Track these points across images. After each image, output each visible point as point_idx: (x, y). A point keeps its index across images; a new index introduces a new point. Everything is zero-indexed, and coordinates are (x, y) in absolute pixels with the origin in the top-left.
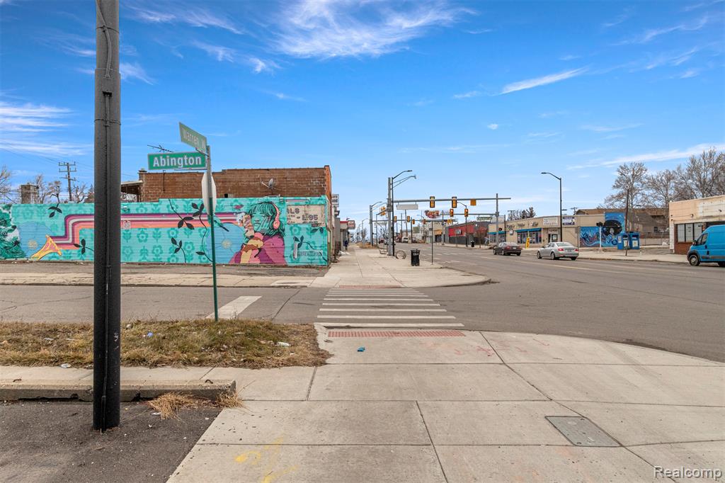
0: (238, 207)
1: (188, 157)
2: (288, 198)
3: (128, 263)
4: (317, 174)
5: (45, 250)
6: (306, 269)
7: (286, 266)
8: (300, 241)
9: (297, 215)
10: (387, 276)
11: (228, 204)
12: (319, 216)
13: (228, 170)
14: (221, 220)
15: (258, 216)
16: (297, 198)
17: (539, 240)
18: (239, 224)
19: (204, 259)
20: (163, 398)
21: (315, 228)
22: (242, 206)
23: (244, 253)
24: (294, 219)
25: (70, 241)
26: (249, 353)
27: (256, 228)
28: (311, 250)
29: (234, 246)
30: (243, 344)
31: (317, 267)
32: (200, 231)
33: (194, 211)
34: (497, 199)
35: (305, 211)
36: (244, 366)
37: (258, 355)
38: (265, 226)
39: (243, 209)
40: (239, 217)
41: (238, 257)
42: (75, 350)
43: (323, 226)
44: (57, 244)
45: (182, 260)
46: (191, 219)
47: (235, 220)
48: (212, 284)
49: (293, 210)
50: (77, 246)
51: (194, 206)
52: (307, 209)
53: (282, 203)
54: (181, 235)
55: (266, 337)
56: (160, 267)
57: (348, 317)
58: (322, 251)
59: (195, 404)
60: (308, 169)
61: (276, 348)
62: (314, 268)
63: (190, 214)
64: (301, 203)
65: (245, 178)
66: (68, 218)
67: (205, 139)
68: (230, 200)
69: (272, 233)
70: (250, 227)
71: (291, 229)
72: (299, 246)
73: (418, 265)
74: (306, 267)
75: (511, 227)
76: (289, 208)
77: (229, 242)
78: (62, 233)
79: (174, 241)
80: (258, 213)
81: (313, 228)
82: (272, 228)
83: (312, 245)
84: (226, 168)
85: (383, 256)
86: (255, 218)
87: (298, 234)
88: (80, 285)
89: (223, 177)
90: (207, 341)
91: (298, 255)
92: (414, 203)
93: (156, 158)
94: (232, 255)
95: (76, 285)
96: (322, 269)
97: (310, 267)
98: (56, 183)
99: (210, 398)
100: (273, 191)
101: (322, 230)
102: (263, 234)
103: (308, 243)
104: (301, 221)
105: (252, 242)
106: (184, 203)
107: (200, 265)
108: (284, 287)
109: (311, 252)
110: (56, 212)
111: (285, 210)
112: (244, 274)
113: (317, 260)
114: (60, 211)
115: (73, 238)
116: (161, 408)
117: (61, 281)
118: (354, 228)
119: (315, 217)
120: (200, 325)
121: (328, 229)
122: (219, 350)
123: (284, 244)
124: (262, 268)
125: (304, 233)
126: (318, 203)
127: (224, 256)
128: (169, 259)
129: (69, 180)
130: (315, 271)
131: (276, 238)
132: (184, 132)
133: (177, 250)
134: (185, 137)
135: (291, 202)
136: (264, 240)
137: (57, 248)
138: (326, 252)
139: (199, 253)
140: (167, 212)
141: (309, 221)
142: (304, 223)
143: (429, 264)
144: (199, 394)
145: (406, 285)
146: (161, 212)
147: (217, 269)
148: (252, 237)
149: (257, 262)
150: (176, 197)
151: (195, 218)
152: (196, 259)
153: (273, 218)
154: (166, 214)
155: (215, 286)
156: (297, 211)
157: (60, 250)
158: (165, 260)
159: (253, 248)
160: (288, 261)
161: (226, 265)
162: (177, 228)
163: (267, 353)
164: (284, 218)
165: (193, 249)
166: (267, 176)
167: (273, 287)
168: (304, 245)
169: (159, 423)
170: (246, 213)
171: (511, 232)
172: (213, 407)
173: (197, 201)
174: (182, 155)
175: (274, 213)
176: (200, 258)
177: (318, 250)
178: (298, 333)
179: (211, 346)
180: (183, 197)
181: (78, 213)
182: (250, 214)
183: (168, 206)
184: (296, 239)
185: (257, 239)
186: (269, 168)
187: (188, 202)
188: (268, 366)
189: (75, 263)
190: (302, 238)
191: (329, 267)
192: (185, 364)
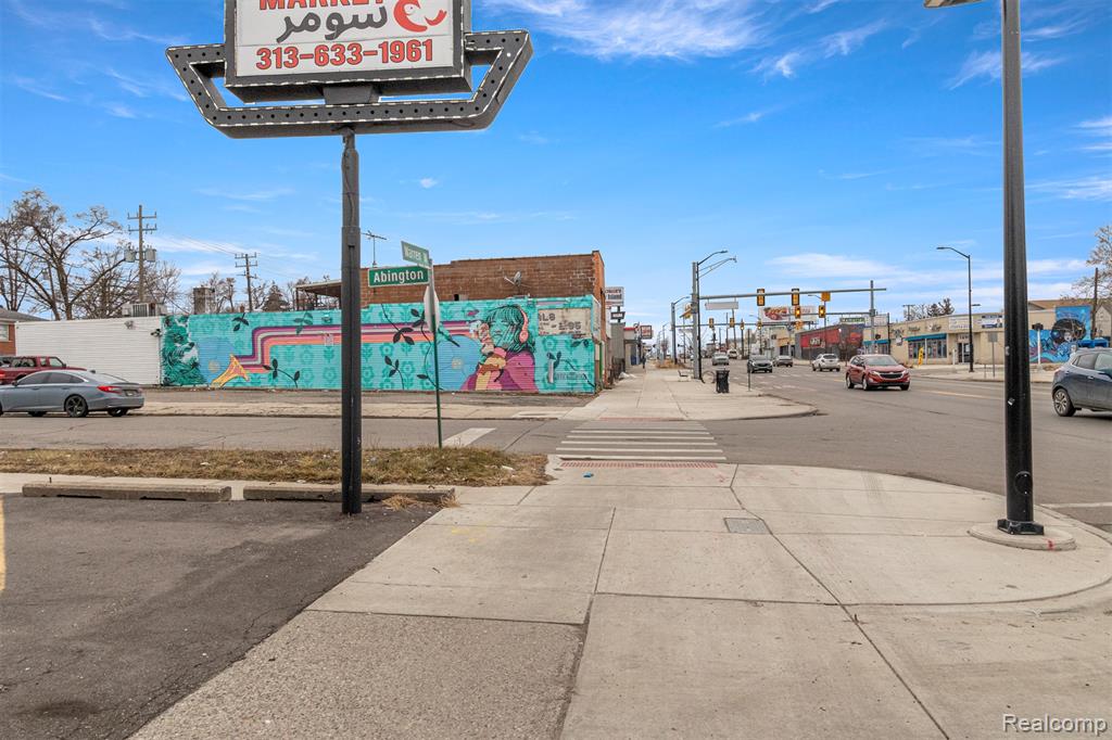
0: (471, 314)
1: (410, 272)
2: (539, 300)
3: (331, 391)
4: (582, 264)
5: (228, 375)
6: (563, 398)
7: (537, 394)
8: (556, 359)
9: (552, 323)
10: (674, 406)
11: (458, 309)
12: (583, 324)
13: (460, 261)
14: (450, 331)
15: (498, 325)
16: (552, 299)
17: (942, 352)
18: (473, 336)
19: (427, 384)
20: (395, 498)
21: (577, 340)
22: (477, 311)
23: (480, 375)
24: (547, 329)
25: (259, 362)
26: (471, 474)
27: (495, 341)
28: (572, 371)
29: (468, 366)
30: (466, 468)
31: (579, 396)
32: (421, 346)
33: (414, 319)
34: (872, 290)
35: (563, 317)
36: (465, 485)
37: (480, 476)
38: (509, 339)
39: (479, 316)
40: (473, 327)
41: (472, 381)
42: (307, 468)
43: (588, 337)
44: (244, 366)
45: (398, 386)
46: (410, 330)
47: (468, 331)
48: (436, 416)
49: (547, 316)
50: (267, 368)
51: (415, 313)
52: (565, 314)
53: (531, 306)
54: (398, 351)
55: (491, 463)
56: (372, 396)
57: (592, 449)
58: (586, 373)
59: (420, 504)
60: (569, 256)
61: (500, 471)
62: (575, 395)
63: (409, 324)
64: (558, 306)
65: (482, 273)
66: (255, 331)
67: (427, 252)
68: (462, 303)
69: (518, 348)
70: (487, 340)
71: (544, 342)
72: (556, 365)
73: (727, 392)
74: (565, 395)
75: (898, 333)
76: (541, 313)
77: (458, 361)
78: (249, 352)
79: (388, 361)
80: (499, 321)
81: (574, 340)
82: (518, 341)
83: (573, 364)
84: (456, 259)
85: (683, 378)
86: (495, 328)
87: (553, 350)
88: (280, 416)
89: (452, 271)
90: (430, 464)
91: (555, 379)
92: (732, 300)
93: (377, 274)
94: (464, 379)
95: (275, 416)
96: (585, 397)
97: (570, 395)
98: (229, 280)
99: (433, 500)
100: (520, 290)
101: (586, 343)
102: (506, 350)
103: (568, 362)
104: (557, 330)
105: (490, 361)
106: (401, 309)
107: (422, 392)
108: (529, 419)
109: (572, 374)
110: (242, 324)
111: (536, 316)
112: (479, 404)
113: (581, 386)
114: (246, 323)
115: (263, 358)
116: (392, 505)
117: (256, 411)
118: (651, 337)
119: (578, 324)
120: (422, 451)
121: (596, 341)
122: (442, 471)
123: (534, 364)
124: (504, 396)
125: (561, 348)
126: (582, 305)
127: (453, 378)
128: (382, 385)
129: (249, 278)
130: (575, 399)
131: (523, 355)
132: (406, 249)
133: (392, 373)
134: (407, 254)
135: (543, 304)
136: (506, 359)
137: (243, 370)
138: (593, 374)
139: (420, 376)
140: (380, 322)
141: (568, 331)
142: (562, 333)
143: (743, 389)
144: (423, 497)
145: (692, 417)
146: (372, 321)
147: (441, 397)
148: (491, 354)
149: (498, 388)
150: (391, 301)
151: (415, 329)
152: (417, 385)
153: (519, 328)
154: (377, 325)
155: (439, 418)
156: (552, 317)
157: (247, 374)
158: (376, 386)
159: (492, 369)
160: (540, 386)
161: (457, 392)
162: (392, 344)
163: (489, 475)
164: (534, 328)
165: (413, 371)
166: (513, 268)
167: (514, 419)
168: (562, 364)
169: (390, 513)
170: (483, 322)
171: (898, 340)
172: (435, 507)
173: (417, 306)
174: (403, 269)
175: (521, 321)
176: (422, 383)
177: (581, 371)
178: (526, 461)
179: (434, 468)
180: (400, 301)
181: (269, 324)
182: (489, 323)
183: (380, 314)
184: (551, 357)
185: (498, 356)
186: (516, 257)
187: (405, 308)
188: (488, 485)
189: (266, 390)
190: (559, 355)
191: (596, 394)
192: (409, 482)
